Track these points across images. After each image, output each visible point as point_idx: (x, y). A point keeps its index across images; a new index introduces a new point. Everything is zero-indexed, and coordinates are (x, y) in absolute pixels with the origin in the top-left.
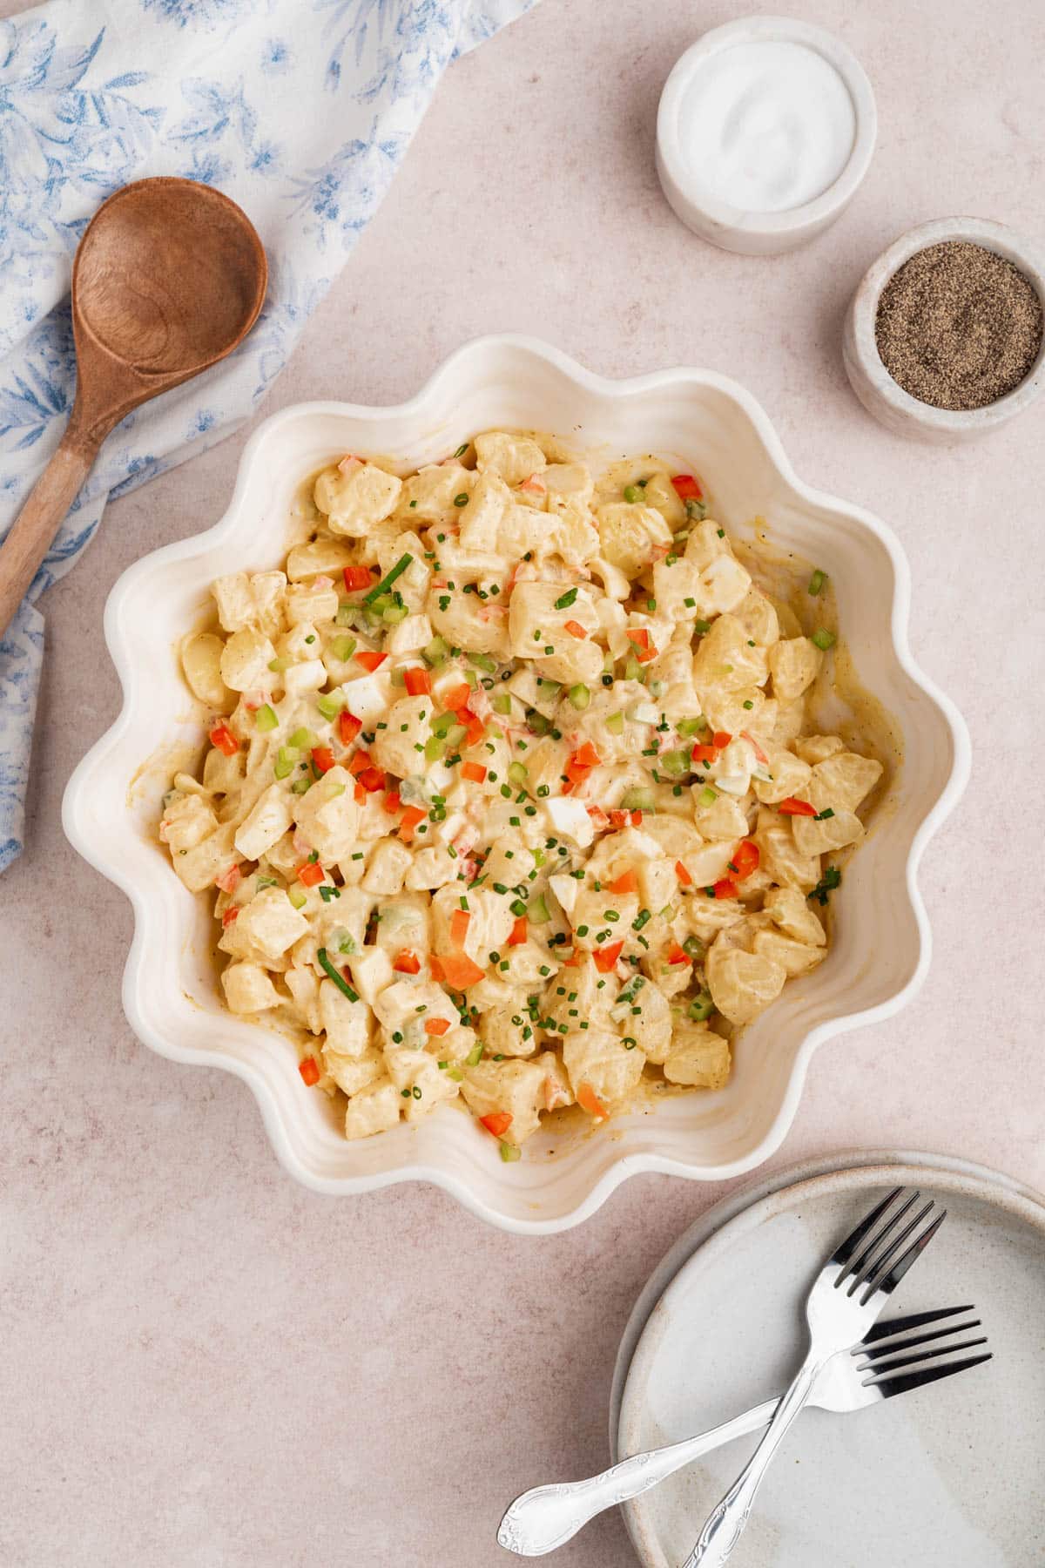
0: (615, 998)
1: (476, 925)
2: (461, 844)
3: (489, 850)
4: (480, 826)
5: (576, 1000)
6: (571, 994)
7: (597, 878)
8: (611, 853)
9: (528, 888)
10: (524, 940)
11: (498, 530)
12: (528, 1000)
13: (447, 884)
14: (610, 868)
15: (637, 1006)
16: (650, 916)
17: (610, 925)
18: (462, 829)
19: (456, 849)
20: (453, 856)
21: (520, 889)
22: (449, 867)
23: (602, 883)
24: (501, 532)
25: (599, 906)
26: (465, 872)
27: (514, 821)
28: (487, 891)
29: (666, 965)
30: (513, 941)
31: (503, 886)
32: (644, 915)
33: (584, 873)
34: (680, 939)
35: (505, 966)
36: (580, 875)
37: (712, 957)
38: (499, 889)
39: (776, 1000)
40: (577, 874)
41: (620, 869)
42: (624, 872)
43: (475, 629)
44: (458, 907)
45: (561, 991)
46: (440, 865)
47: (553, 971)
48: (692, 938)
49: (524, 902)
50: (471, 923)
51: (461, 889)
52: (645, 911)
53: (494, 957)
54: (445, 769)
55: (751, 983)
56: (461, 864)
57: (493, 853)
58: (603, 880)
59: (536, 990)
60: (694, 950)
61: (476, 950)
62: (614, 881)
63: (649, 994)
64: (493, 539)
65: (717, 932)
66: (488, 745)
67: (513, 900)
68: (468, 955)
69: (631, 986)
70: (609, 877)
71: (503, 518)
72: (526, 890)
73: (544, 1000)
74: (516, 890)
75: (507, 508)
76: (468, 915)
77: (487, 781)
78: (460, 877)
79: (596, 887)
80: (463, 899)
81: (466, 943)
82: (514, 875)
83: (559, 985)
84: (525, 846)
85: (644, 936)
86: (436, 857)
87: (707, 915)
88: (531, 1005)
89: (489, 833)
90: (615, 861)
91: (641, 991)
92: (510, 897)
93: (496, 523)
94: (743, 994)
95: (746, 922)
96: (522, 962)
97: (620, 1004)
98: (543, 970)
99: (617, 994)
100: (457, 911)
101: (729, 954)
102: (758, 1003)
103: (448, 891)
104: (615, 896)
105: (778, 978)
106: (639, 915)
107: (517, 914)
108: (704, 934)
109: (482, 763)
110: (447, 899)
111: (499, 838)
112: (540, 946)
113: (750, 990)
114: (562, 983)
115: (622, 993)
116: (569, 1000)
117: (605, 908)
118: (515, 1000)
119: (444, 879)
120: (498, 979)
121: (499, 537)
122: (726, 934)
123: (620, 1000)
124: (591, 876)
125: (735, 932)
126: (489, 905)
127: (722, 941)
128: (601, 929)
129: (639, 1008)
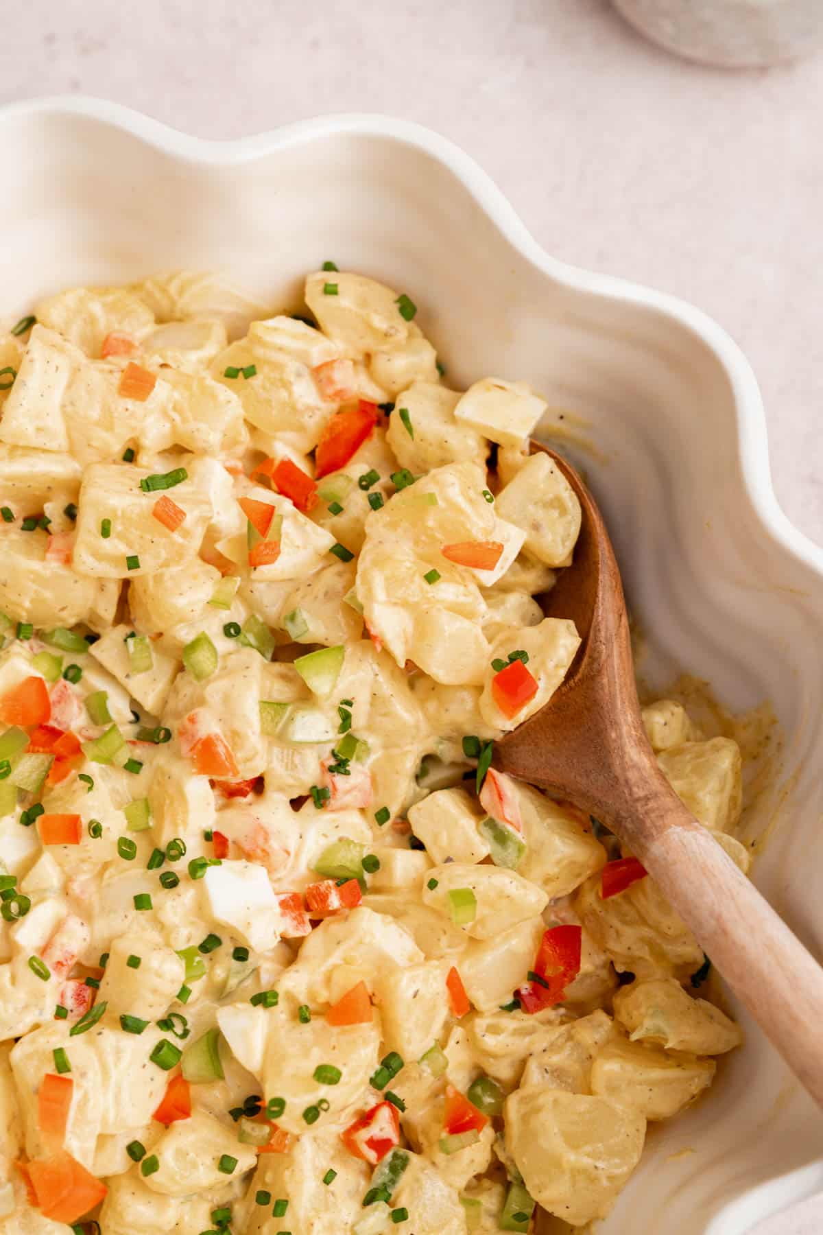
0: (362, 1197)
1: (85, 1098)
2: (57, 954)
3: (105, 957)
4: (87, 917)
5: (288, 1213)
6: (278, 1203)
7: (303, 999)
8: (328, 954)
9: (187, 1017)
10: (185, 1112)
11: (63, 406)
12: (213, 1214)
13: (36, 1027)
14: (328, 980)
15: (399, 1206)
16: (402, 1065)
17: (324, 1091)
18: (58, 927)
19: (49, 965)
20: (44, 976)
21: (175, 1021)
22: (39, 996)
23: (312, 1007)
24: (69, 409)
25: (306, 1053)
26: (70, 1003)
27: (141, 902)
28: (106, 1032)
29: (444, 1135)
30: (167, 1116)
31: (138, 1020)
32: (391, 1064)
33: (276, 995)
34: (459, 1080)
35: (152, 1166)
36: (270, 1000)
37: (513, 1108)
38: (131, 1026)
39: (634, 1171)
40: (262, 999)
41: (346, 980)
42: (350, 988)
43: (38, 578)
44: (51, 1069)
45: (263, 1198)
46: (21, 995)
47: (245, 1161)
48: (481, 1078)
49: (179, 1044)
50: (76, 1095)
51: (59, 1035)
52: (394, 1055)
53: (135, 1151)
54: (22, 828)
55: (588, 1148)
56: (59, 988)
57: (111, 963)
58: (314, 1000)
59: (219, 1198)
60: (488, 1100)
61: (92, 1144)
62: (333, 1002)
63: (417, 1180)
64: (56, 424)
65: (522, 1066)
66: (83, 777)
67: (156, 1042)
68: (78, 1157)
69: (387, 1171)
70: (323, 996)
71: (69, 386)
72: (184, 1023)
73: (239, 1212)
74: (166, 1024)
75: (76, 371)
76: (70, 1082)
77: (87, 839)
78: (61, 1013)
79: (302, 1016)
80: (59, 1053)
81: (68, 1135)
82: (150, 997)
83: (259, 1188)
84: (168, 945)
85: (395, 1092)
86: (13, 979)
87: (501, 1038)
88: (219, 1223)
89: (103, 927)
90: (335, 967)
91: (405, 1178)
92: (152, 1037)
93: (57, 396)
94: (576, 1172)
95: (570, 1038)
96: (181, 1154)
97: (369, 1207)
98: (226, 1164)
99: (364, 1187)
100: (49, 1076)
101: (541, 1100)
102: (605, 1182)
103: (33, 1041)
104: (336, 1030)
105: (632, 1131)
106: (383, 1063)
107: (164, 1066)
108: (502, 1071)
109: (73, 810)
110: (29, 1056)
111: (120, 936)
112: (219, 1118)
113: (587, 1162)
114: (264, 1183)
115: (373, 1186)
116: (275, 1215)
117: (317, 1057)
118: (186, 1218)
119: (30, 1019)
120: (146, 1189)
121: (68, 418)
122: (540, 1066)
123: (369, 1200)
124: (291, 997)
125: (556, 1059)
126: (110, 1059)
127: (534, 1076)
128: (309, 1100)
129: (403, 1209)
